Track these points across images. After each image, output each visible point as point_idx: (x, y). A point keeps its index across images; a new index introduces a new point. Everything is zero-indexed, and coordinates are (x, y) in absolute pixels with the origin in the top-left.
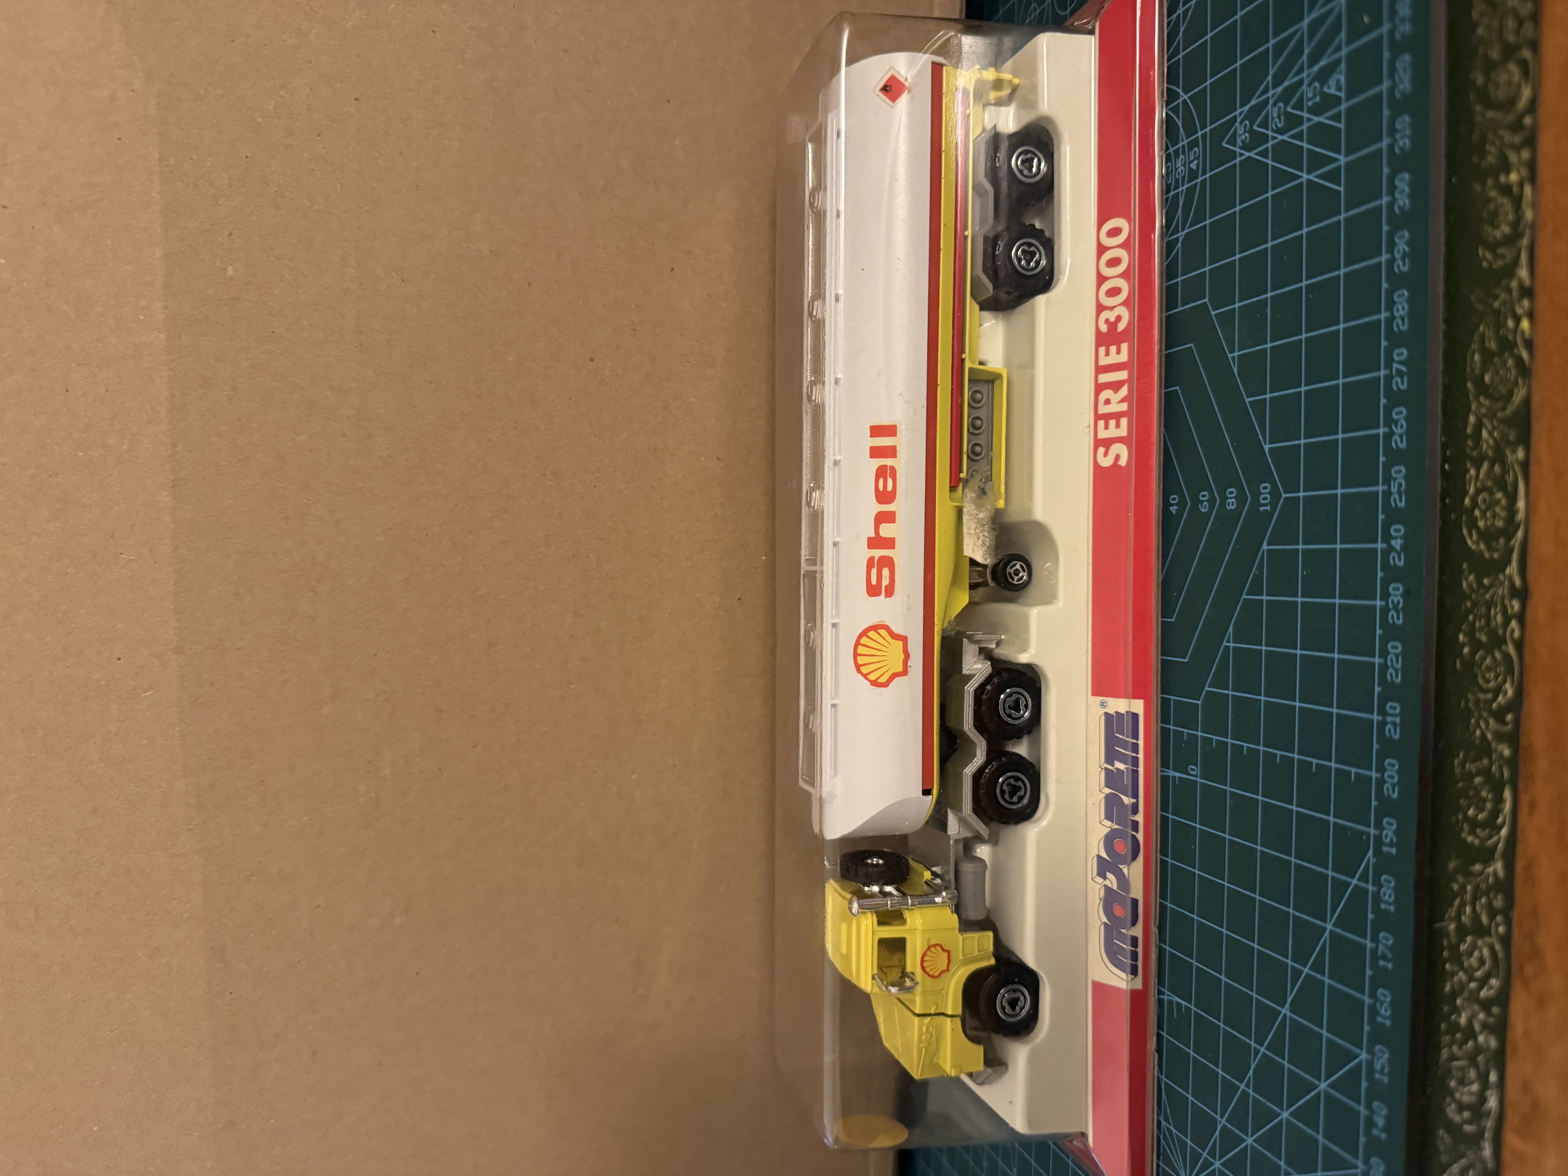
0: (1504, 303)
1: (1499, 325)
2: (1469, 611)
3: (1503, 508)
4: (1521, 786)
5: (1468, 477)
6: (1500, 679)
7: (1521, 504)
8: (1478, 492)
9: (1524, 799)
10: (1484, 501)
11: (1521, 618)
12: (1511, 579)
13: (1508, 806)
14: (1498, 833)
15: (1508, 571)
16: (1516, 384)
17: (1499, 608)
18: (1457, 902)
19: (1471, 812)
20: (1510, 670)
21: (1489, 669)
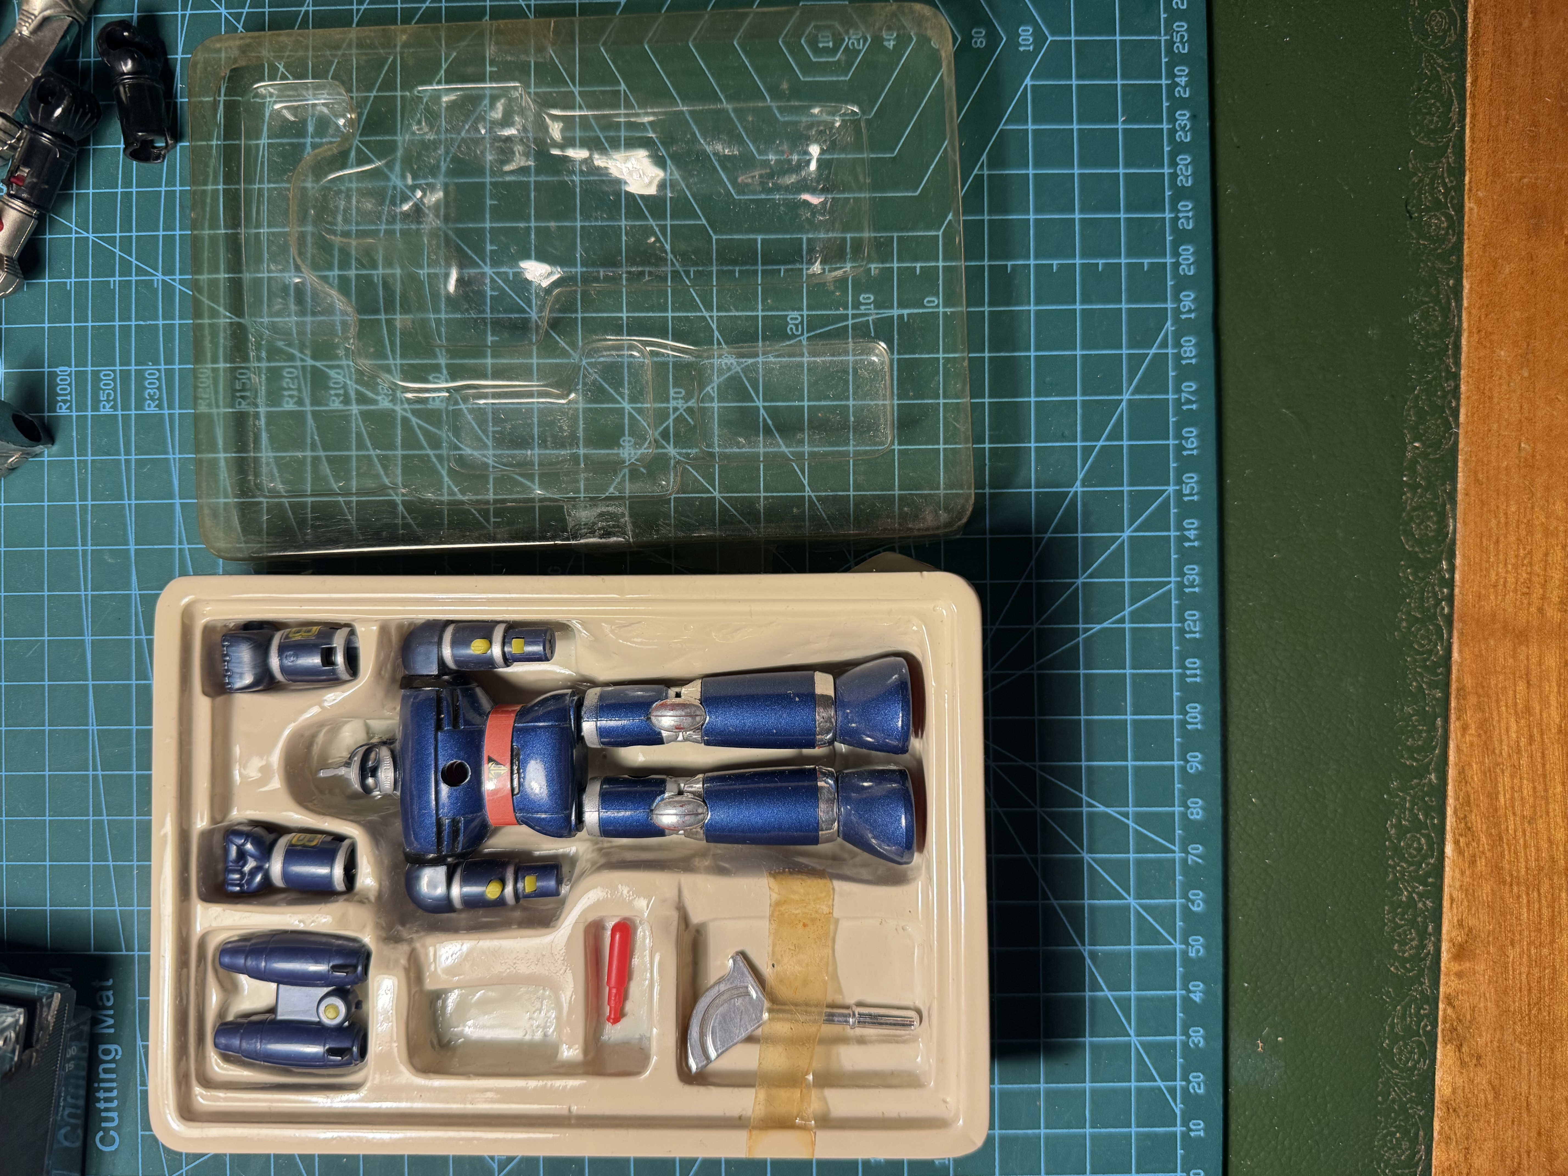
2: (1405, 596)
3: (1433, 523)
8: (1413, 509)
10: (1418, 516)
19: (1409, 743)
21: (1423, 637)
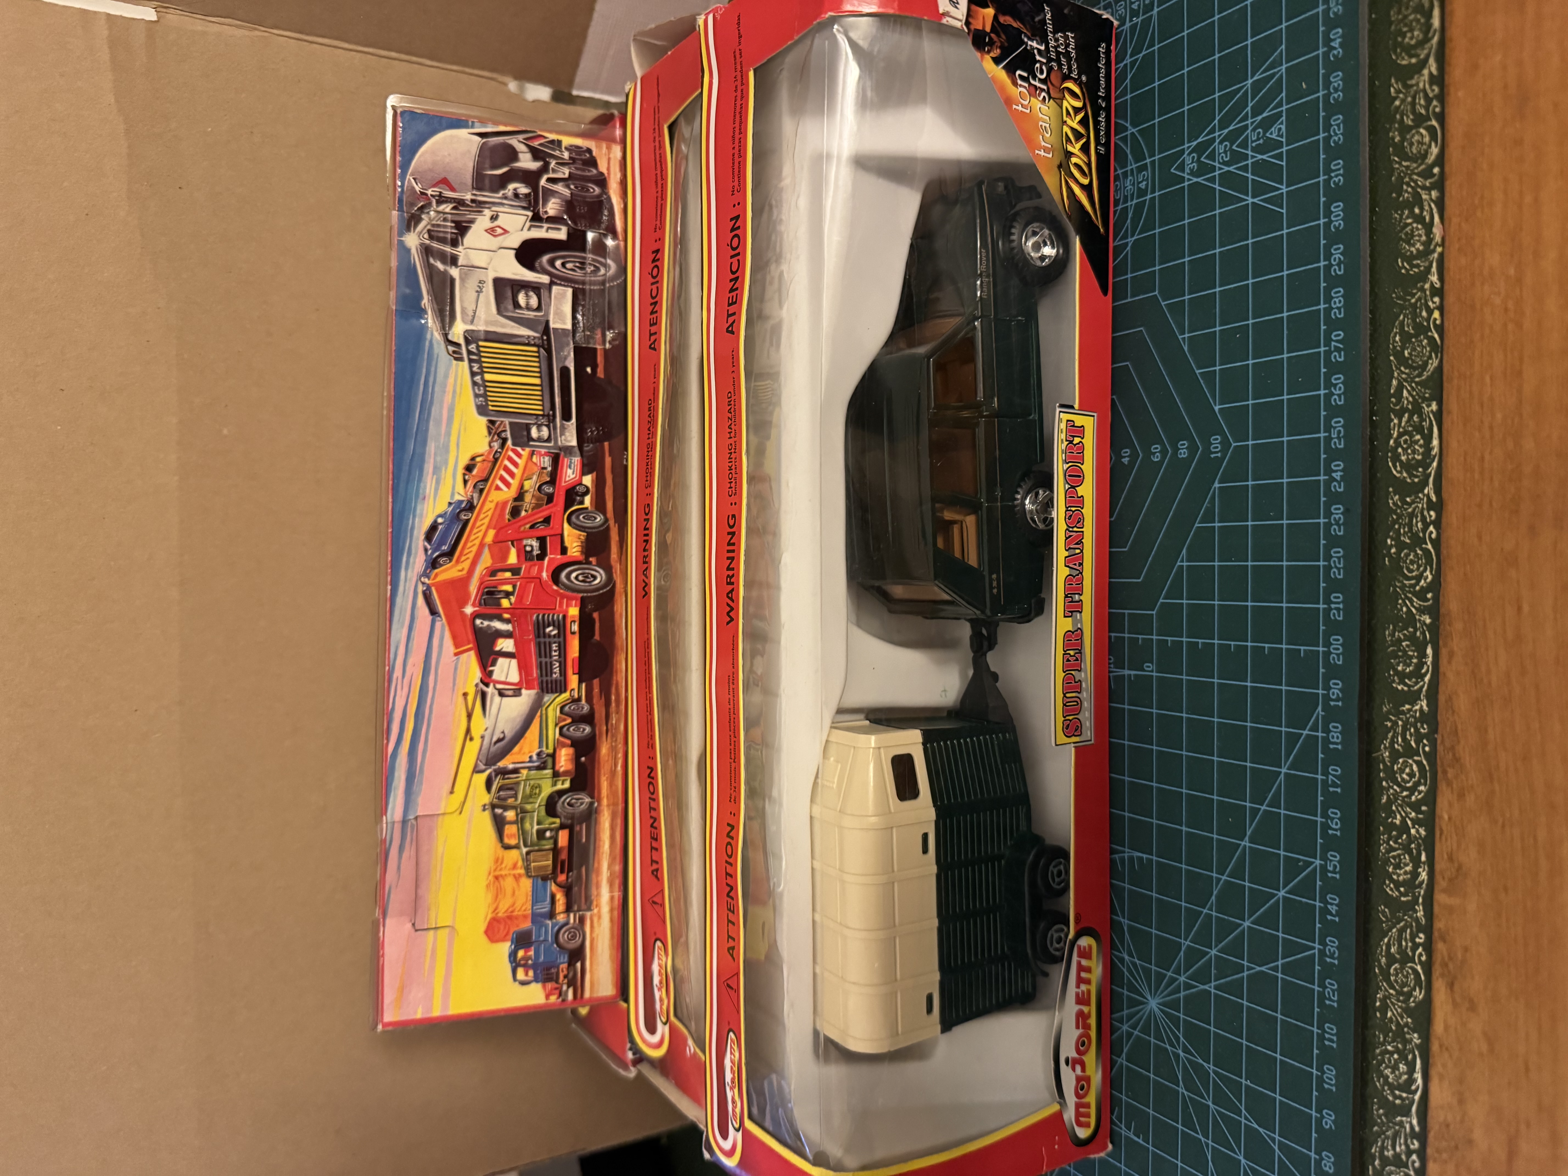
0: (1419, 299)
1: (1415, 315)
3: (1421, 446)
4: (1441, 643)
5: (1392, 424)
6: (1421, 569)
7: (1435, 442)
8: (1400, 435)
9: (1444, 652)
10: (1406, 441)
11: (1437, 524)
12: (1428, 496)
13: (1429, 661)
14: (1423, 680)
15: (1426, 491)
16: (1430, 357)
17: (1419, 519)
18: (1390, 735)
19: (1400, 668)
20: (1429, 562)
21: (1412, 562)
